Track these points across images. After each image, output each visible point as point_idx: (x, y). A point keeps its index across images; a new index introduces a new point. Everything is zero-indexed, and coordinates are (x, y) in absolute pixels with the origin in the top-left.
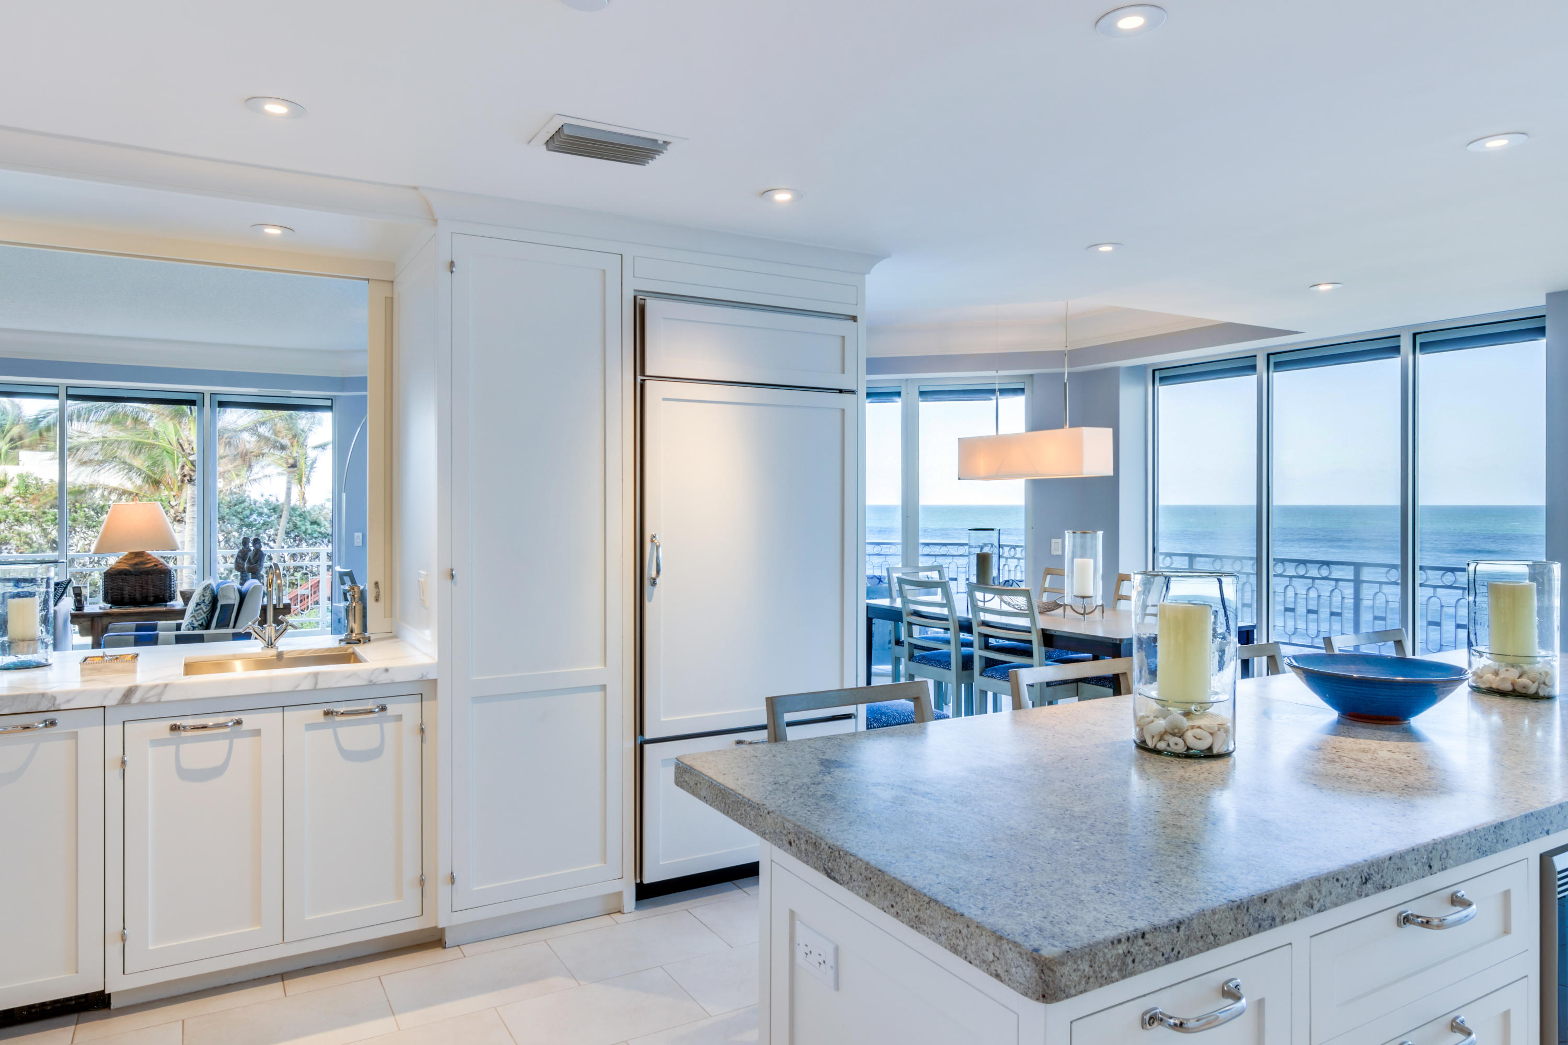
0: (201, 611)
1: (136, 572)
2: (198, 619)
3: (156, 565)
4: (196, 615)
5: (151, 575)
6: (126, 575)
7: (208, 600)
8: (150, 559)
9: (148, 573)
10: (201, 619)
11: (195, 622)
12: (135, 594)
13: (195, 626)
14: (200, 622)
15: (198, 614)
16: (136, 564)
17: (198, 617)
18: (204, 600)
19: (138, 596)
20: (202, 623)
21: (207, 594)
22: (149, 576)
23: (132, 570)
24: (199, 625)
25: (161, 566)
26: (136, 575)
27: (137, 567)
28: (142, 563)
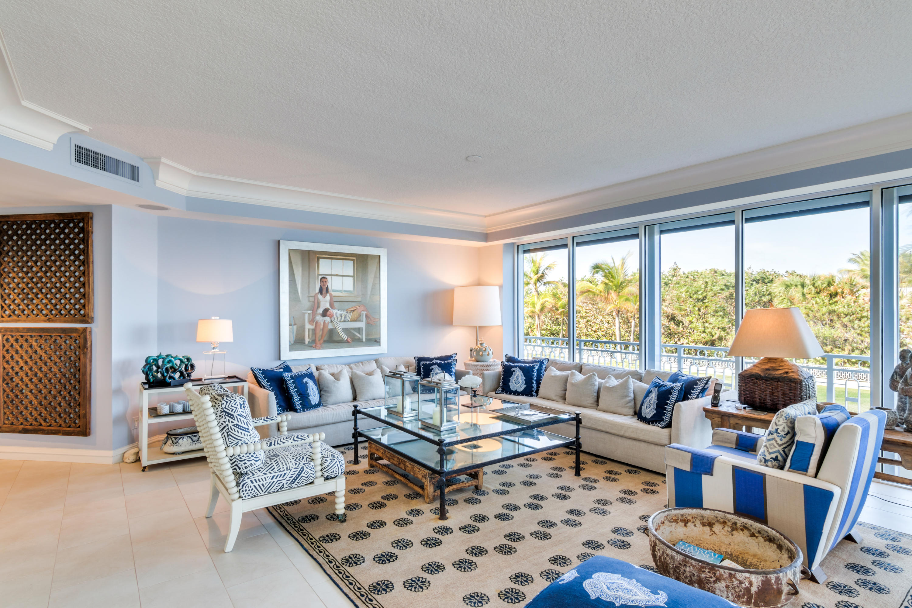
0: (773, 442)
1: (766, 377)
2: (771, 451)
3: (787, 373)
4: (768, 446)
5: (781, 382)
6: (757, 379)
7: (783, 430)
8: (782, 366)
9: (778, 379)
10: (775, 452)
11: (766, 453)
12: (765, 399)
13: (767, 458)
14: (774, 456)
15: (770, 445)
16: (768, 369)
17: (771, 448)
18: (777, 430)
19: (768, 402)
20: (777, 457)
21: (781, 423)
22: (779, 383)
23: (762, 374)
24: (772, 458)
25: (791, 374)
26: (766, 381)
27: (768, 372)
28: (774, 369)
